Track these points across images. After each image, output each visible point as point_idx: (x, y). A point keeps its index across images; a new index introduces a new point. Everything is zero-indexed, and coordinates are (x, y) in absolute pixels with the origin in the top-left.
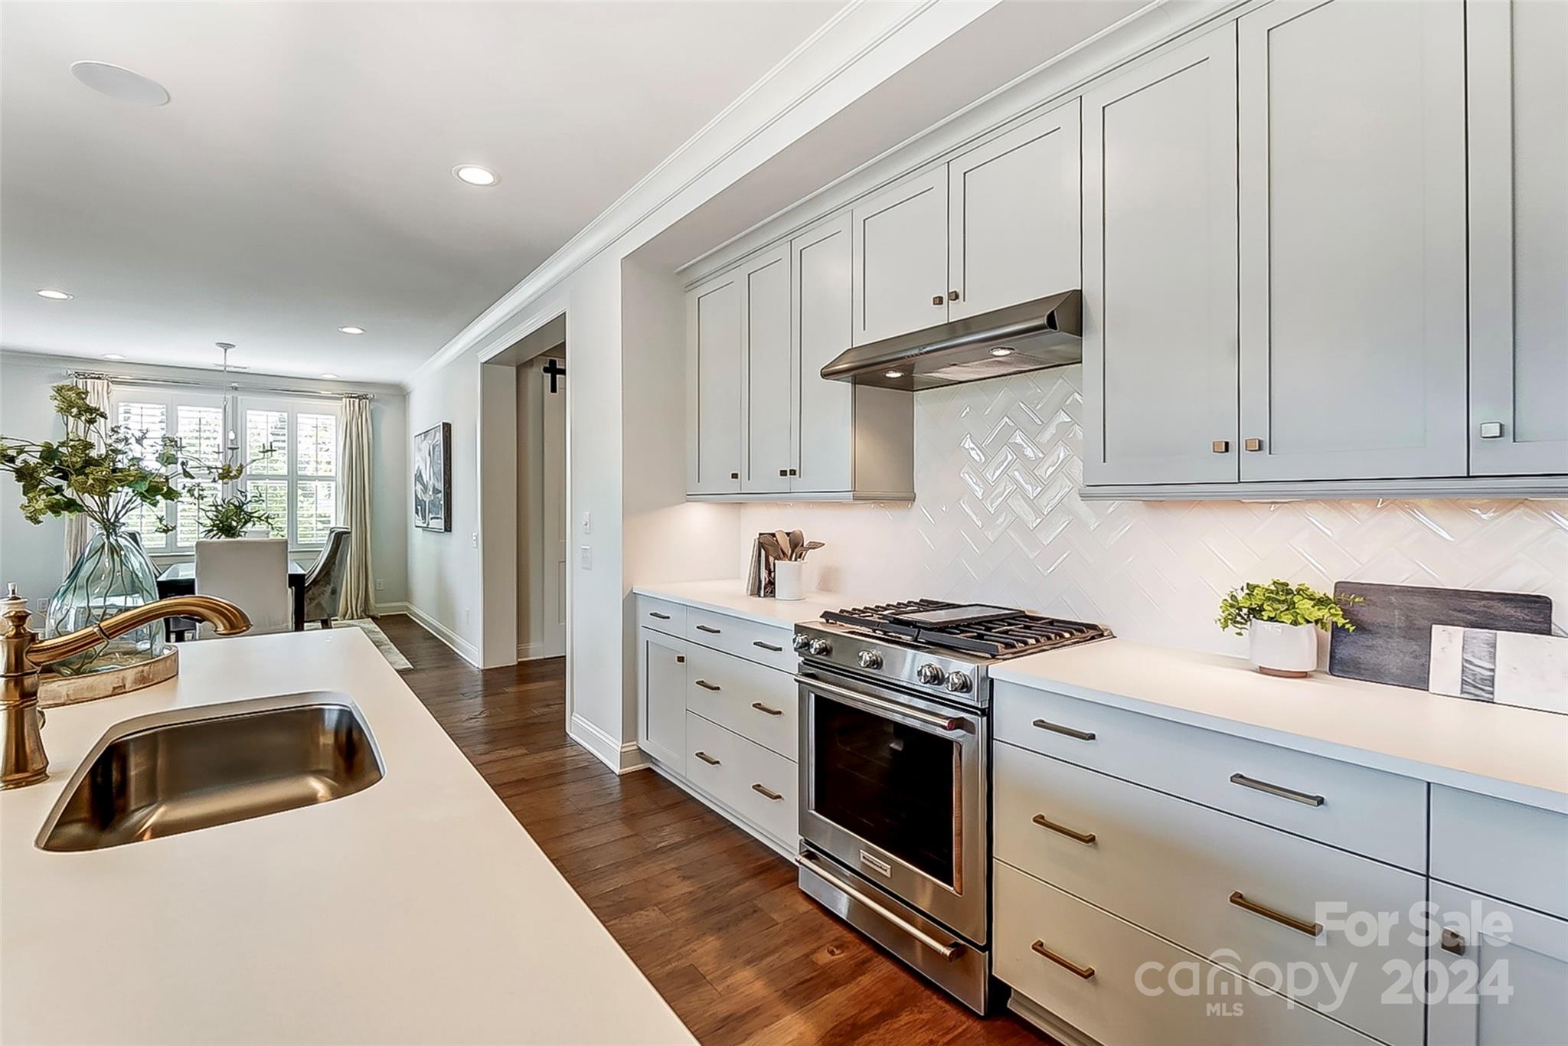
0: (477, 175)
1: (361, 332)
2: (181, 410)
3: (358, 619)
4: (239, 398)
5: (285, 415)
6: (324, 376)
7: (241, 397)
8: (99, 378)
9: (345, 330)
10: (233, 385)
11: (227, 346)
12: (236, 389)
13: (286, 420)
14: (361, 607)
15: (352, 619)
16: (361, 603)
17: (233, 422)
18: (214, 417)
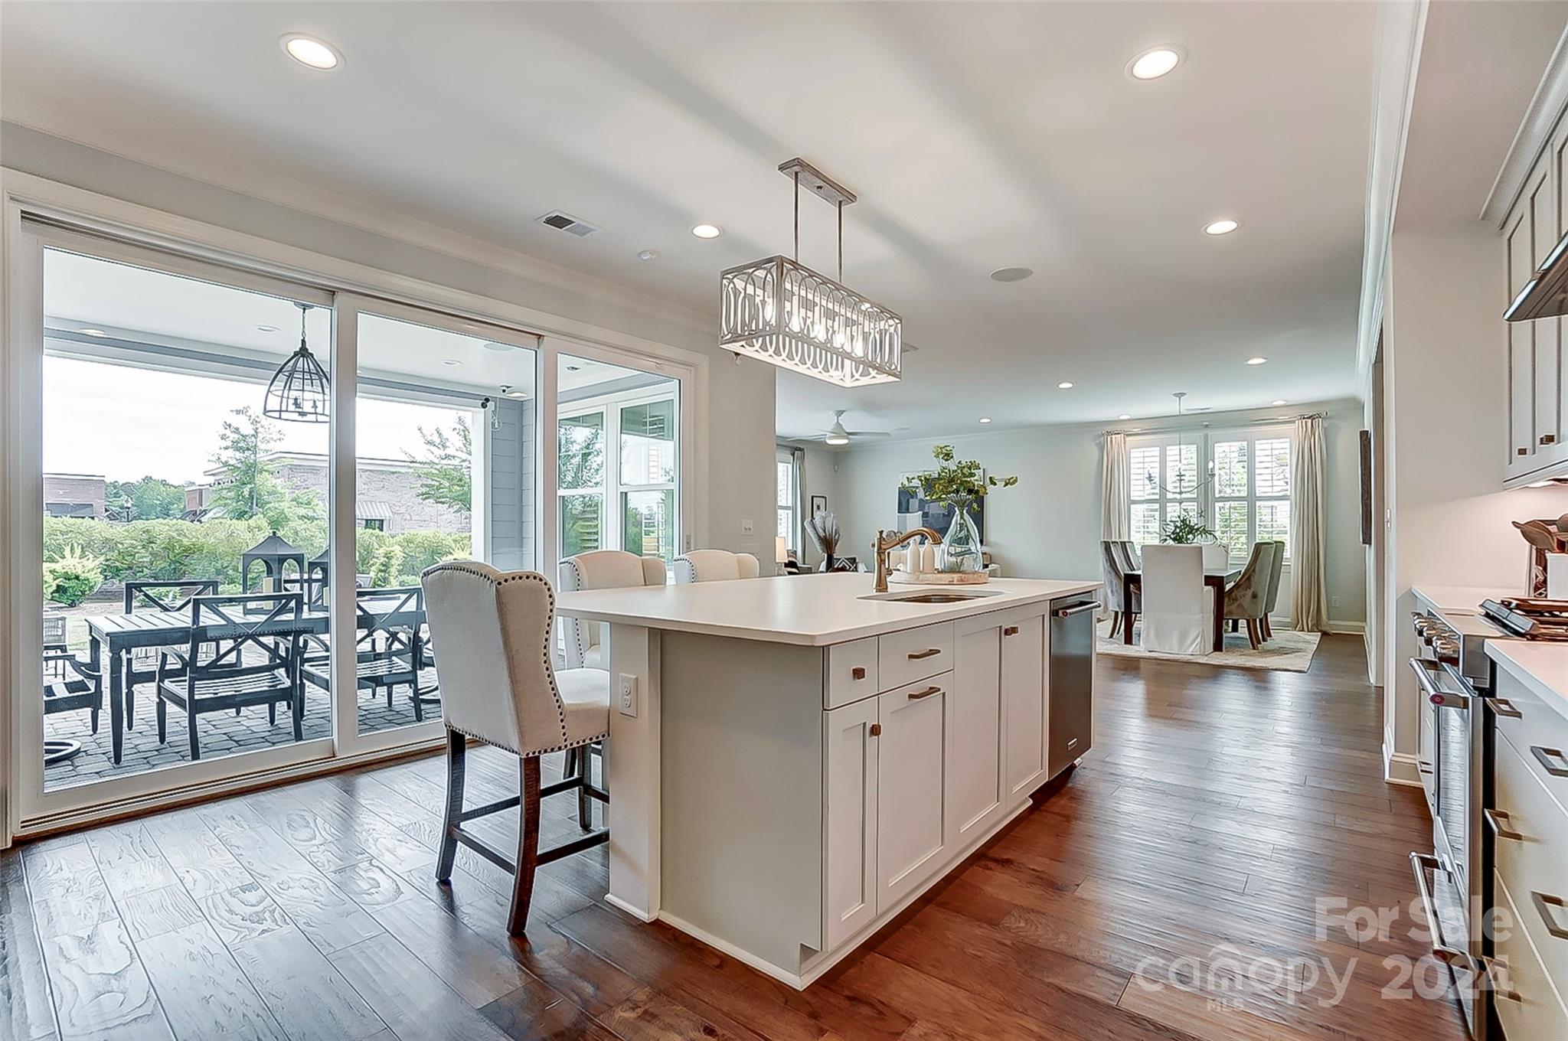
0: (1222, 227)
1: (1264, 361)
2: (1170, 450)
3: (1308, 631)
4: (1209, 434)
5: (1245, 444)
6: (1274, 403)
7: (1210, 433)
8: (1119, 434)
9: (1250, 362)
10: (1205, 423)
11: (1180, 395)
12: (1207, 426)
13: (1246, 448)
14: (1311, 621)
15: (1303, 630)
16: (1313, 617)
17: (1206, 455)
18: (1190, 453)
